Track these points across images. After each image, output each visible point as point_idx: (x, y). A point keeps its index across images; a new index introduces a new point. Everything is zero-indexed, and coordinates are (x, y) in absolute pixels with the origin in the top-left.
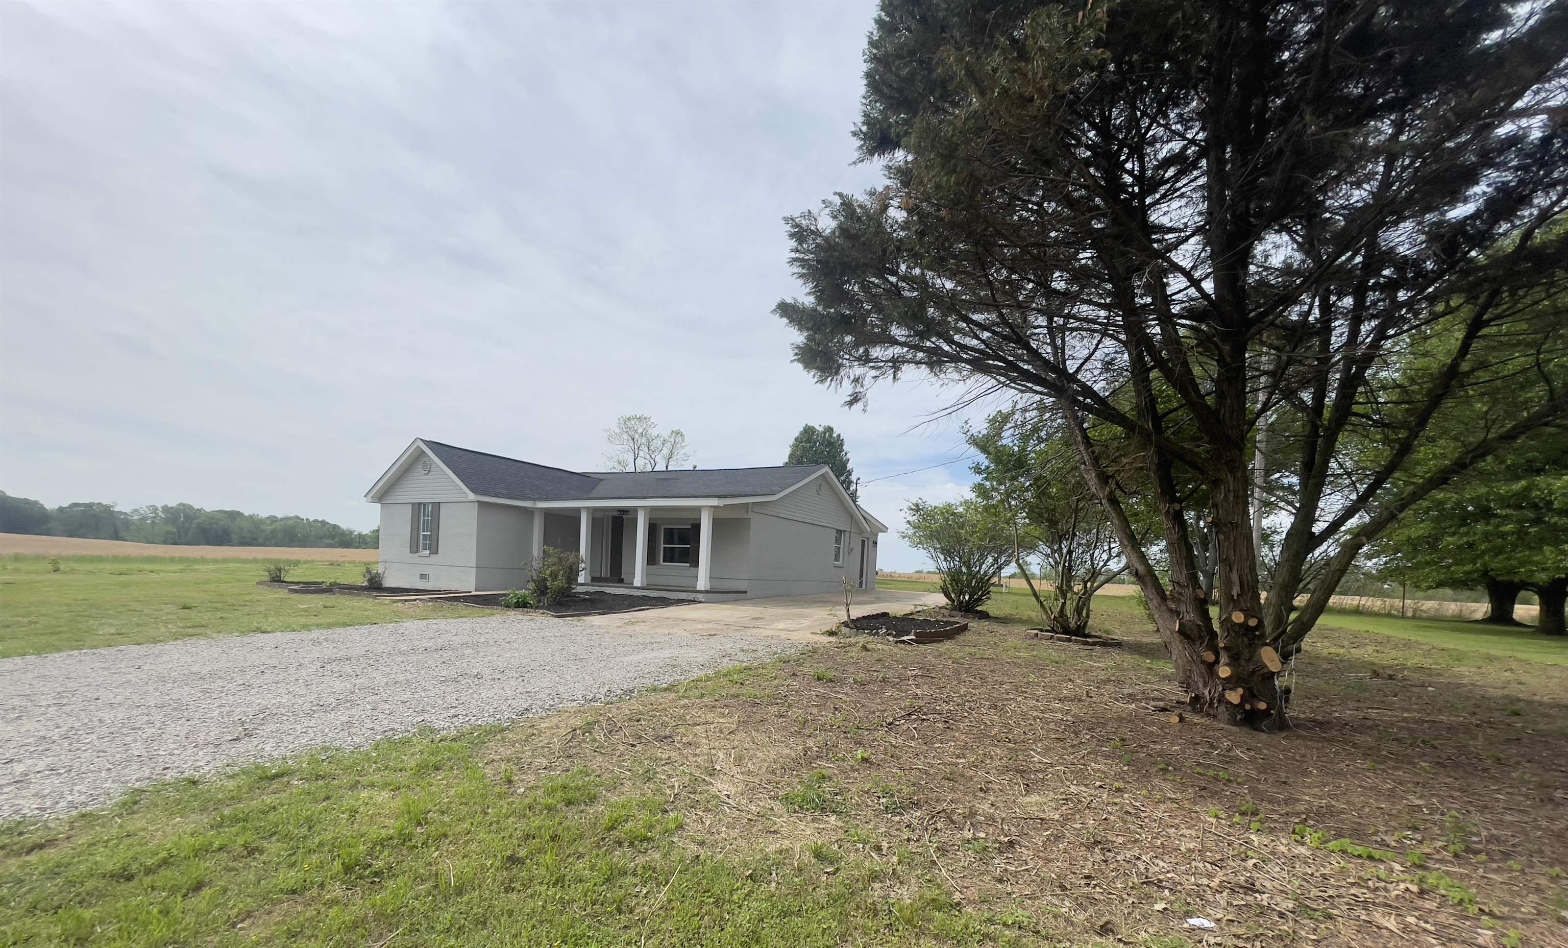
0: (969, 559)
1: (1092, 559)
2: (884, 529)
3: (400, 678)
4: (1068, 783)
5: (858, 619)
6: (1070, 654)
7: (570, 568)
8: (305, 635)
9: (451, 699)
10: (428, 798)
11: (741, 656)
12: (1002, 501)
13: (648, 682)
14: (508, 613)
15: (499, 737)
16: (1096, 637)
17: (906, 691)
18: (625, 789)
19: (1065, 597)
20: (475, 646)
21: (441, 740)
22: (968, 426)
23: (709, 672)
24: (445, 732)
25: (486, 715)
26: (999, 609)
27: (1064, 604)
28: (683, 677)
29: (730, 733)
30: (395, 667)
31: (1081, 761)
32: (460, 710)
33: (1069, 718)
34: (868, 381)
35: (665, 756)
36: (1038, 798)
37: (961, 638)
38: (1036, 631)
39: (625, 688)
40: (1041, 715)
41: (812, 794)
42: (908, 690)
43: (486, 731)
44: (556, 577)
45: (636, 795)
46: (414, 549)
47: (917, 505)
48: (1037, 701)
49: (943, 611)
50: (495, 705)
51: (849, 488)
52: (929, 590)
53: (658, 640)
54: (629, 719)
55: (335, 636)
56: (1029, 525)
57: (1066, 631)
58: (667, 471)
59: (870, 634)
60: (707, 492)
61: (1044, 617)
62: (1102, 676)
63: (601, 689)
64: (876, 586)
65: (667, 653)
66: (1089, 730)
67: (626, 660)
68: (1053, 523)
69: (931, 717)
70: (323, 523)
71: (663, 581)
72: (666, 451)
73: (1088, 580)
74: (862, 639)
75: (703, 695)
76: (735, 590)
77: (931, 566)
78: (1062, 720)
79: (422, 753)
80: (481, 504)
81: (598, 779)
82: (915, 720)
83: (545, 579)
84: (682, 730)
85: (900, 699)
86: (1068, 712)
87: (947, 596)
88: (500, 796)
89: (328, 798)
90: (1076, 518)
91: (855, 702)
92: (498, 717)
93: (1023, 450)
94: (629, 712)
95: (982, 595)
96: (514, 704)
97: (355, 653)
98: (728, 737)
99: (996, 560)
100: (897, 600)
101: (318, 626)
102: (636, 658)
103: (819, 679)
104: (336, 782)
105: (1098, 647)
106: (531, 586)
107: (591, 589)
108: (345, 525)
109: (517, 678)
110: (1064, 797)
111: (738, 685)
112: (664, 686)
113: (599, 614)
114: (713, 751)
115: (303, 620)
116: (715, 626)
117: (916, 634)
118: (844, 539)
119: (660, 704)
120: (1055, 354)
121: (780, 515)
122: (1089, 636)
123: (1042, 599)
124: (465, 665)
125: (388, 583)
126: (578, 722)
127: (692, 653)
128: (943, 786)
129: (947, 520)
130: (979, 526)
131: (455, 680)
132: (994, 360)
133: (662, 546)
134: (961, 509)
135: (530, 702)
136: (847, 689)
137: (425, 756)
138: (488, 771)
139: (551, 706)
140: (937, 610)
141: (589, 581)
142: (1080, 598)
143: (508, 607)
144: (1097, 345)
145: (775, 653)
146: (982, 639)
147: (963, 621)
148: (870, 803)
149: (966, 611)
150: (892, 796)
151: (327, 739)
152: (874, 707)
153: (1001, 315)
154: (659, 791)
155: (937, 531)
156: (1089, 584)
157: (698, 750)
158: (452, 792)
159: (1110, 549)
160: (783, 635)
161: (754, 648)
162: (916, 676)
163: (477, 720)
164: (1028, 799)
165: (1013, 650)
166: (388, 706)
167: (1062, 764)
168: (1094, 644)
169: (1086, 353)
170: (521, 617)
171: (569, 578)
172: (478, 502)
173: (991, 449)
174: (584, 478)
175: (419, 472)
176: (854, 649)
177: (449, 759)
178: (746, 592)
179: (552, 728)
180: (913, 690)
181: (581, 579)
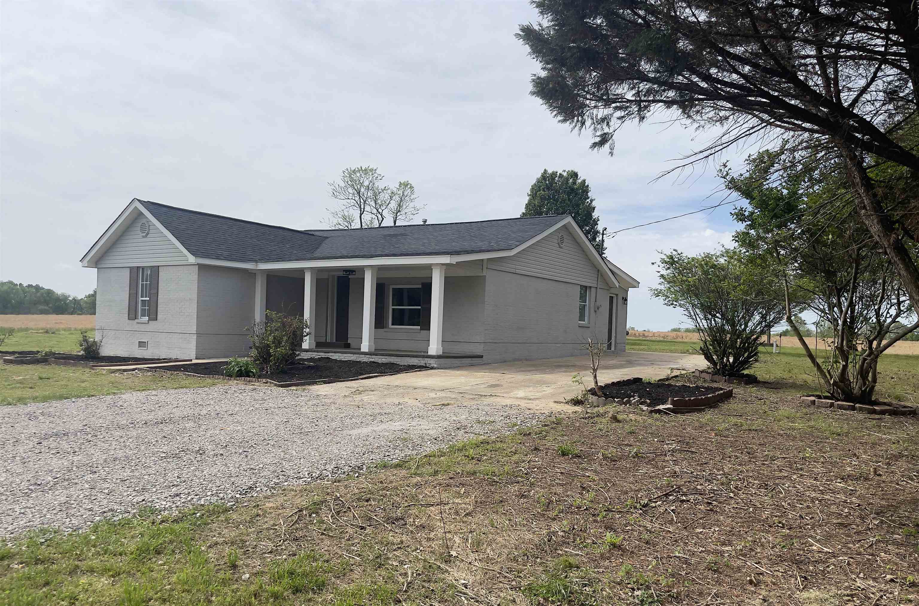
0: (733, 316)
1: (878, 315)
2: (635, 284)
3: (120, 454)
4: (853, 576)
5: (607, 386)
6: (855, 425)
7: (294, 333)
8: (21, 409)
9: (172, 476)
10: (149, 586)
11: (477, 428)
12: (769, 251)
13: (377, 457)
14: (230, 382)
15: (222, 518)
16: (885, 404)
17: (664, 467)
18: (355, 576)
19: (846, 359)
20: (196, 418)
21: (163, 521)
22: (727, 169)
23: (443, 446)
24: (167, 512)
25: (209, 493)
26: (768, 372)
27: (845, 367)
28: (415, 452)
29: (467, 514)
30: (114, 443)
31: (869, 550)
32: (182, 489)
33: (854, 499)
34: (615, 123)
35: (397, 540)
36: (818, 593)
37: (725, 406)
38: (813, 398)
39: (353, 463)
40: (820, 496)
41: (557, 585)
42: (665, 467)
43: (208, 511)
44: (280, 343)
45: (367, 583)
46: (133, 315)
47: (671, 257)
48: (816, 479)
49: (704, 375)
50: (218, 483)
51: (594, 239)
52: (687, 352)
53: (387, 411)
54: (358, 499)
55: (51, 410)
56: (802, 276)
57: (849, 396)
58: (395, 226)
59: (621, 403)
60: (437, 248)
61: (822, 381)
62: (894, 449)
63: (327, 466)
64: (627, 347)
65: (397, 425)
66: (877, 514)
67: (354, 432)
68: (830, 275)
69: (691, 497)
70: (37, 288)
71: (393, 346)
72: (393, 205)
73: (874, 339)
74: (612, 408)
75: (436, 473)
76: (468, 354)
77: (690, 324)
78: (845, 502)
79: (142, 536)
80: (201, 267)
81: (326, 564)
82: (674, 501)
83: (268, 346)
84: (414, 511)
85: (657, 477)
86: (852, 493)
87: (708, 358)
88: (224, 583)
89: (47, 584)
90: (857, 269)
91: (605, 481)
92: (221, 495)
93: (793, 193)
94: (357, 491)
95: (749, 357)
96: (238, 481)
97: (72, 428)
98: (465, 519)
99: (764, 317)
100: (652, 363)
101: (35, 399)
102: (365, 431)
103: (564, 454)
104: (55, 566)
105: (887, 417)
106: (254, 353)
107: (316, 355)
108: (59, 290)
109: (240, 454)
110: (848, 592)
111: (474, 461)
112: (395, 461)
113: (325, 383)
114: (449, 536)
115: (18, 393)
116: (449, 394)
117: (673, 403)
118: (590, 296)
119: (391, 482)
120: (827, 86)
121: (518, 271)
122: (876, 403)
123: (820, 361)
124: (186, 439)
125: (106, 351)
126: (303, 502)
127: (425, 425)
128: (706, 577)
129: (706, 273)
130: (743, 278)
131: (176, 456)
132: (757, 96)
133: (391, 307)
134: (722, 261)
135: (254, 479)
136: (596, 466)
137: (146, 538)
138: (212, 555)
139: (276, 484)
140: (697, 374)
141: (314, 346)
142: (865, 360)
143: (230, 376)
144: (875, 73)
145: (515, 425)
146: (749, 408)
147: (727, 388)
148: (623, 596)
149: (730, 375)
150: (648, 588)
151: (46, 521)
152: (627, 486)
153: (764, 47)
154: (390, 579)
155: (695, 285)
156: (875, 343)
157: (432, 535)
158: (174, 579)
159: (899, 303)
160: (523, 404)
161: (492, 419)
162: (673, 451)
163: (200, 499)
164: (805, 595)
165: (786, 420)
166: (107, 485)
167: (846, 554)
168: (883, 412)
169: (862, 82)
170: (243, 387)
171: (292, 344)
172: (198, 264)
173: (755, 193)
174: (307, 236)
175: (137, 234)
176: (604, 420)
177: (171, 542)
178: (482, 357)
179: (277, 508)
180: (671, 467)
181: (305, 345)
